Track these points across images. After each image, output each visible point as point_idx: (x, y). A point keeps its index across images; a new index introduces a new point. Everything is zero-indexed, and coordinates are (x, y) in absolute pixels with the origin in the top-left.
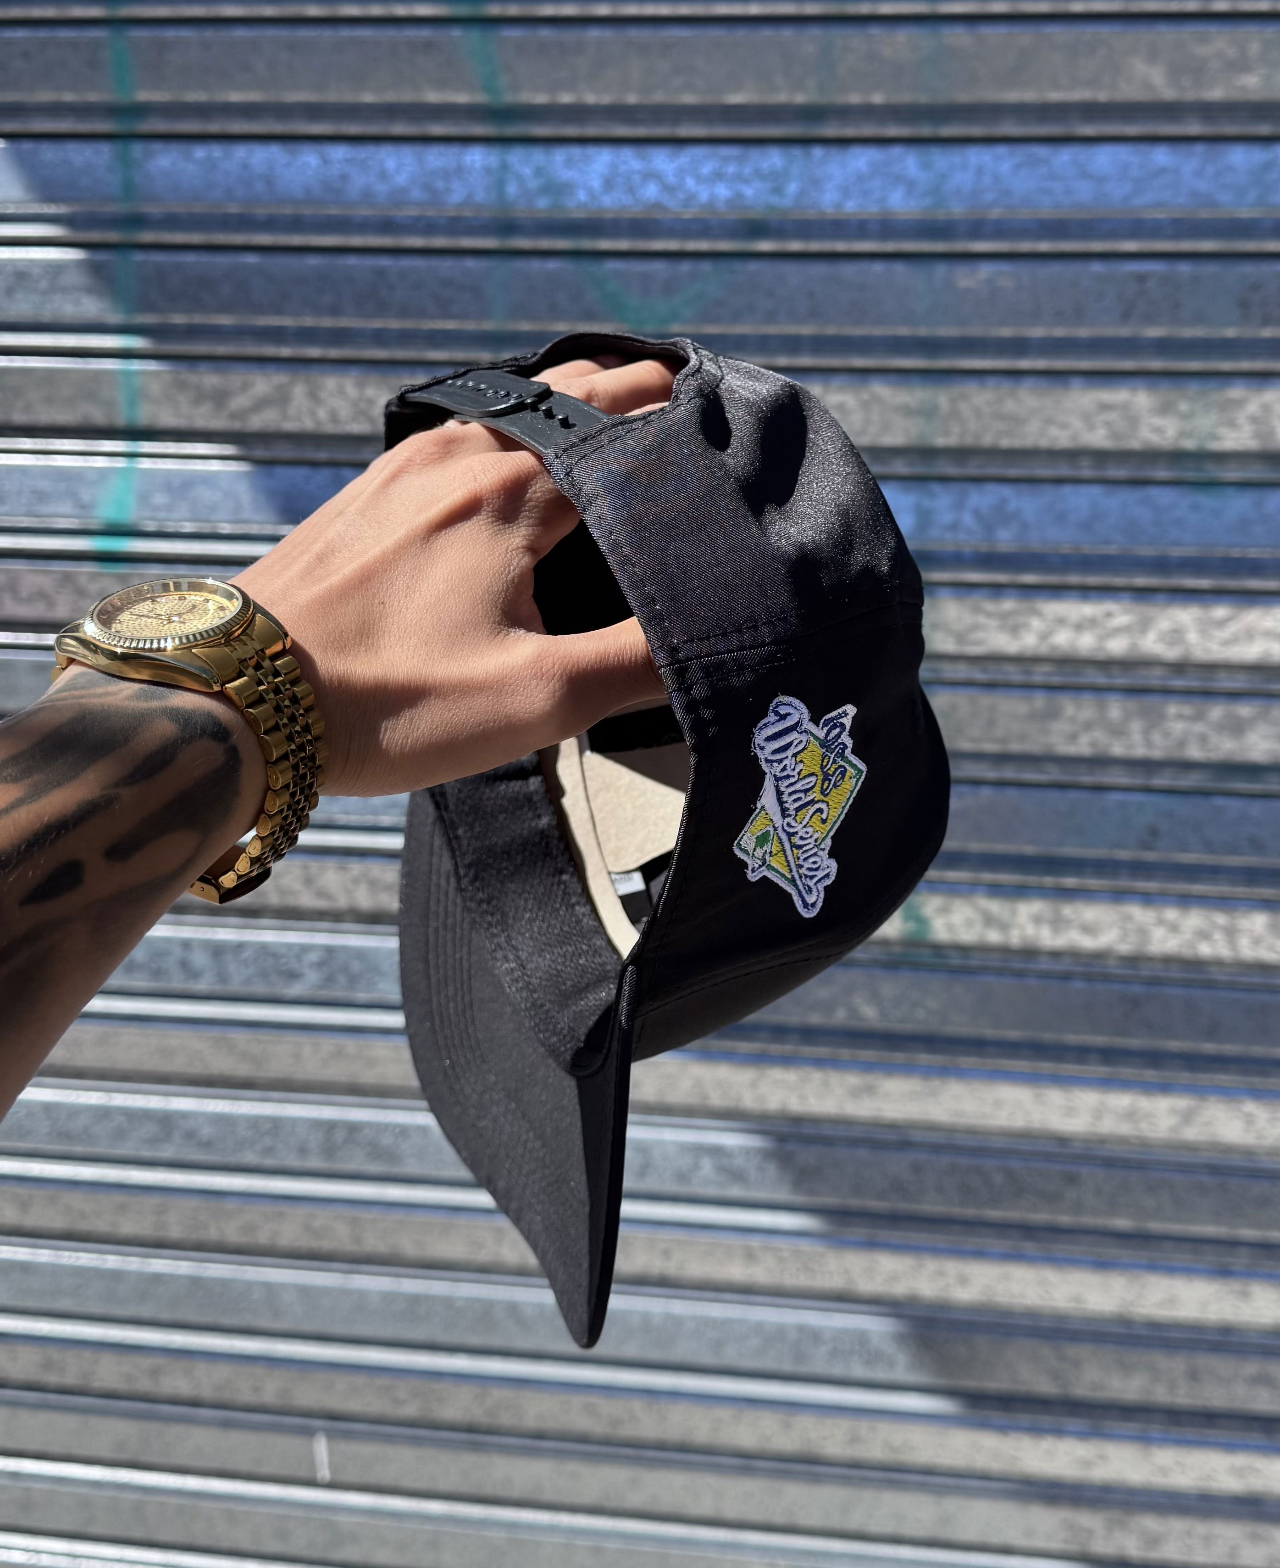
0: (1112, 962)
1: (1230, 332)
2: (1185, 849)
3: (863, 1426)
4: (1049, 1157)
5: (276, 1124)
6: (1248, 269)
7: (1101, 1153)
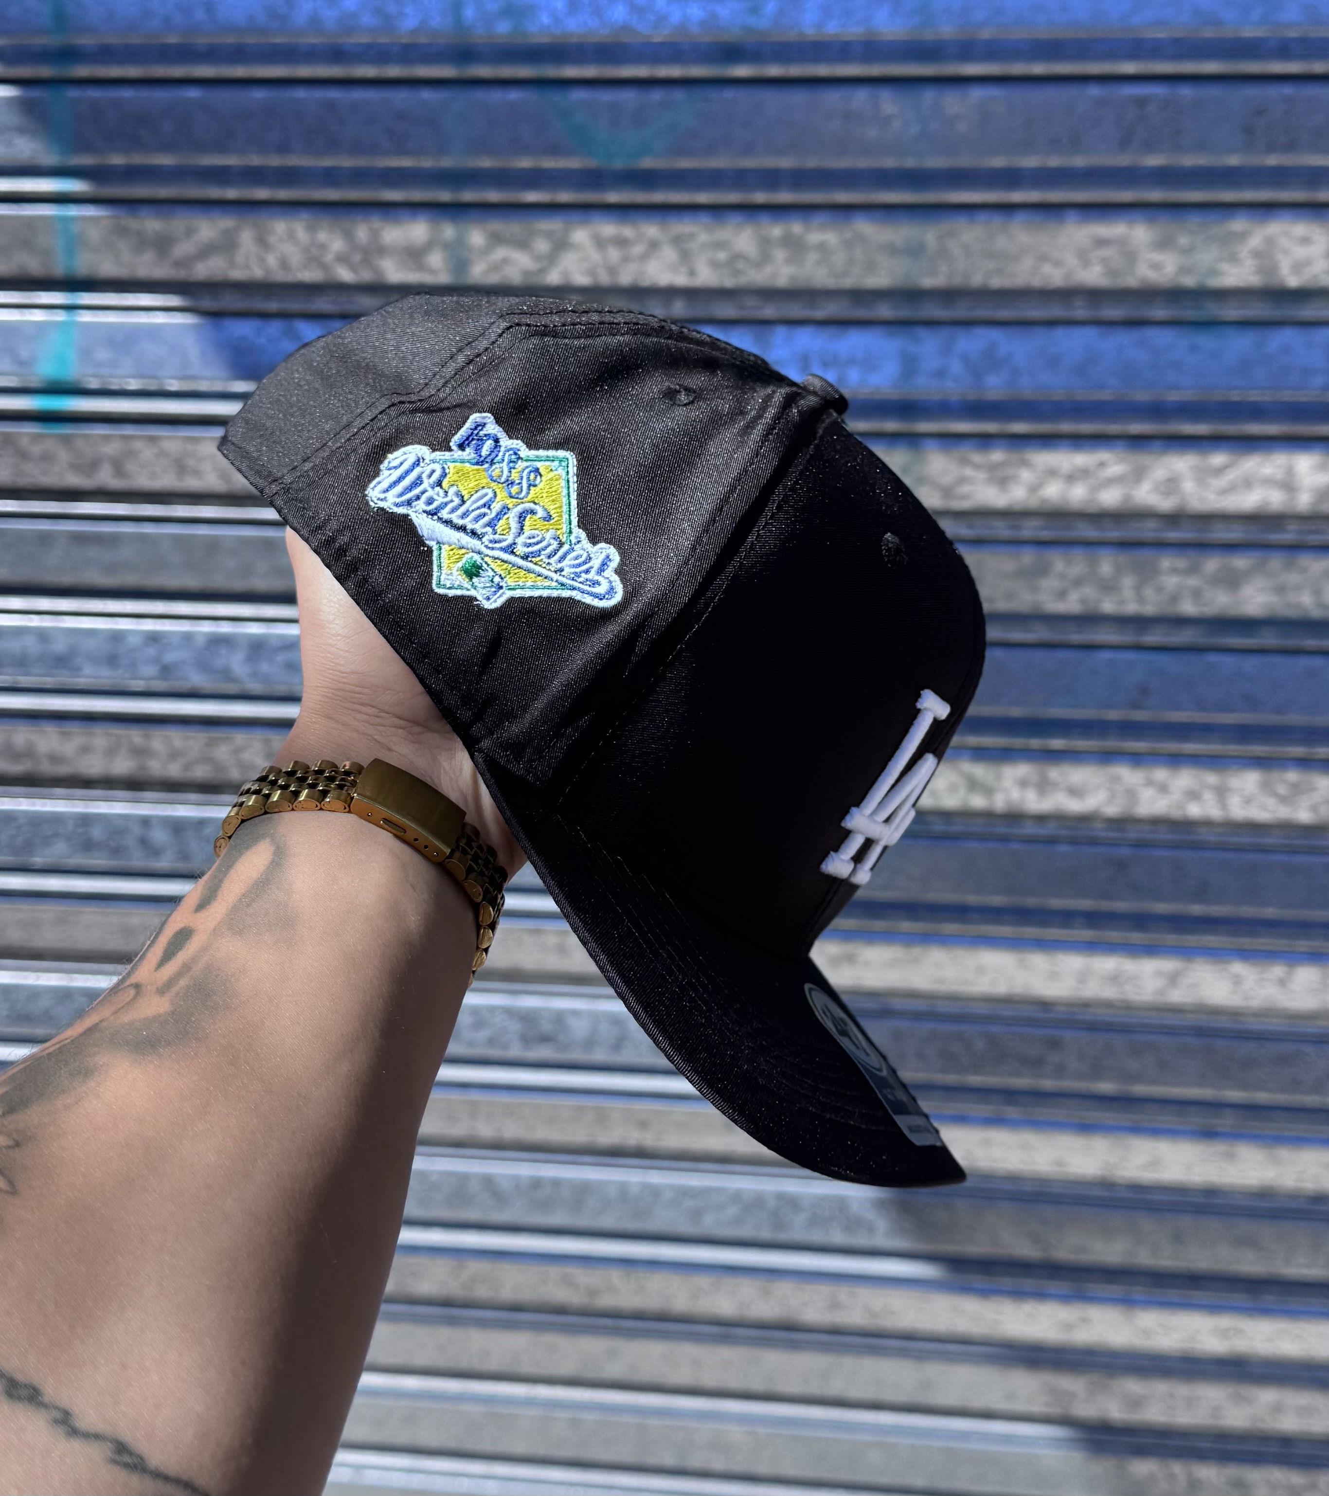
0: (1098, 825)
1: (1233, 161)
2: (1177, 708)
3: (843, 1292)
4: (1031, 1022)
6: (1252, 92)
7: (1087, 1017)
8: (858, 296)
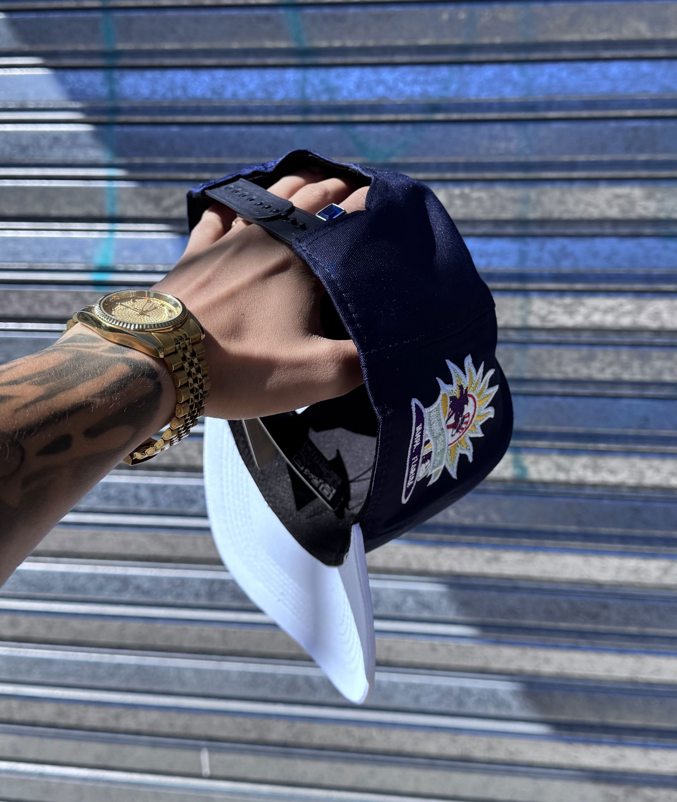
0: (624, 489)
2: (663, 428)
3: (495, 741)
4: (592, 594)
5: (183, 582)
7: (620, 592)
8: (498, 223)
